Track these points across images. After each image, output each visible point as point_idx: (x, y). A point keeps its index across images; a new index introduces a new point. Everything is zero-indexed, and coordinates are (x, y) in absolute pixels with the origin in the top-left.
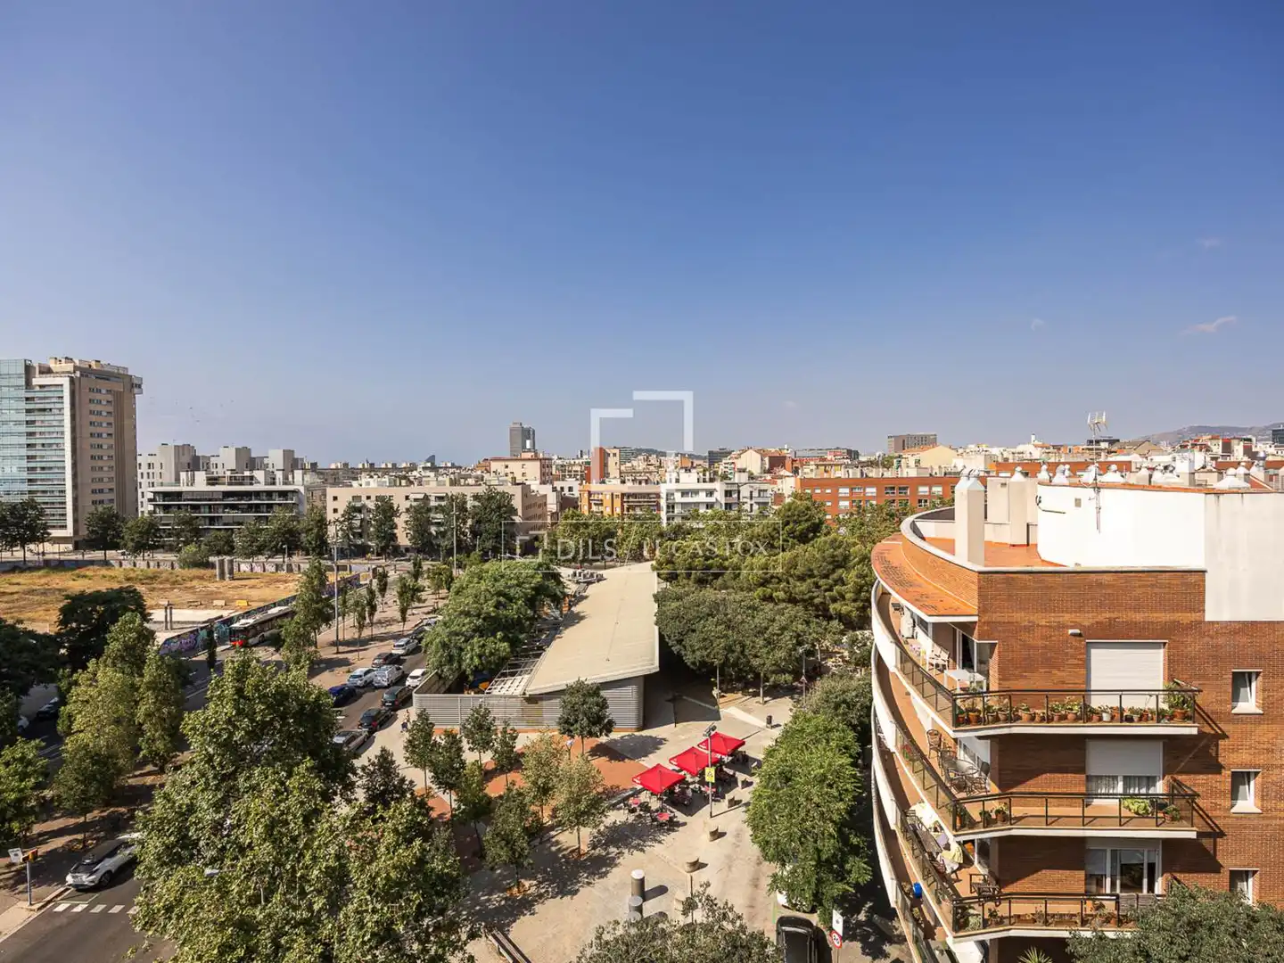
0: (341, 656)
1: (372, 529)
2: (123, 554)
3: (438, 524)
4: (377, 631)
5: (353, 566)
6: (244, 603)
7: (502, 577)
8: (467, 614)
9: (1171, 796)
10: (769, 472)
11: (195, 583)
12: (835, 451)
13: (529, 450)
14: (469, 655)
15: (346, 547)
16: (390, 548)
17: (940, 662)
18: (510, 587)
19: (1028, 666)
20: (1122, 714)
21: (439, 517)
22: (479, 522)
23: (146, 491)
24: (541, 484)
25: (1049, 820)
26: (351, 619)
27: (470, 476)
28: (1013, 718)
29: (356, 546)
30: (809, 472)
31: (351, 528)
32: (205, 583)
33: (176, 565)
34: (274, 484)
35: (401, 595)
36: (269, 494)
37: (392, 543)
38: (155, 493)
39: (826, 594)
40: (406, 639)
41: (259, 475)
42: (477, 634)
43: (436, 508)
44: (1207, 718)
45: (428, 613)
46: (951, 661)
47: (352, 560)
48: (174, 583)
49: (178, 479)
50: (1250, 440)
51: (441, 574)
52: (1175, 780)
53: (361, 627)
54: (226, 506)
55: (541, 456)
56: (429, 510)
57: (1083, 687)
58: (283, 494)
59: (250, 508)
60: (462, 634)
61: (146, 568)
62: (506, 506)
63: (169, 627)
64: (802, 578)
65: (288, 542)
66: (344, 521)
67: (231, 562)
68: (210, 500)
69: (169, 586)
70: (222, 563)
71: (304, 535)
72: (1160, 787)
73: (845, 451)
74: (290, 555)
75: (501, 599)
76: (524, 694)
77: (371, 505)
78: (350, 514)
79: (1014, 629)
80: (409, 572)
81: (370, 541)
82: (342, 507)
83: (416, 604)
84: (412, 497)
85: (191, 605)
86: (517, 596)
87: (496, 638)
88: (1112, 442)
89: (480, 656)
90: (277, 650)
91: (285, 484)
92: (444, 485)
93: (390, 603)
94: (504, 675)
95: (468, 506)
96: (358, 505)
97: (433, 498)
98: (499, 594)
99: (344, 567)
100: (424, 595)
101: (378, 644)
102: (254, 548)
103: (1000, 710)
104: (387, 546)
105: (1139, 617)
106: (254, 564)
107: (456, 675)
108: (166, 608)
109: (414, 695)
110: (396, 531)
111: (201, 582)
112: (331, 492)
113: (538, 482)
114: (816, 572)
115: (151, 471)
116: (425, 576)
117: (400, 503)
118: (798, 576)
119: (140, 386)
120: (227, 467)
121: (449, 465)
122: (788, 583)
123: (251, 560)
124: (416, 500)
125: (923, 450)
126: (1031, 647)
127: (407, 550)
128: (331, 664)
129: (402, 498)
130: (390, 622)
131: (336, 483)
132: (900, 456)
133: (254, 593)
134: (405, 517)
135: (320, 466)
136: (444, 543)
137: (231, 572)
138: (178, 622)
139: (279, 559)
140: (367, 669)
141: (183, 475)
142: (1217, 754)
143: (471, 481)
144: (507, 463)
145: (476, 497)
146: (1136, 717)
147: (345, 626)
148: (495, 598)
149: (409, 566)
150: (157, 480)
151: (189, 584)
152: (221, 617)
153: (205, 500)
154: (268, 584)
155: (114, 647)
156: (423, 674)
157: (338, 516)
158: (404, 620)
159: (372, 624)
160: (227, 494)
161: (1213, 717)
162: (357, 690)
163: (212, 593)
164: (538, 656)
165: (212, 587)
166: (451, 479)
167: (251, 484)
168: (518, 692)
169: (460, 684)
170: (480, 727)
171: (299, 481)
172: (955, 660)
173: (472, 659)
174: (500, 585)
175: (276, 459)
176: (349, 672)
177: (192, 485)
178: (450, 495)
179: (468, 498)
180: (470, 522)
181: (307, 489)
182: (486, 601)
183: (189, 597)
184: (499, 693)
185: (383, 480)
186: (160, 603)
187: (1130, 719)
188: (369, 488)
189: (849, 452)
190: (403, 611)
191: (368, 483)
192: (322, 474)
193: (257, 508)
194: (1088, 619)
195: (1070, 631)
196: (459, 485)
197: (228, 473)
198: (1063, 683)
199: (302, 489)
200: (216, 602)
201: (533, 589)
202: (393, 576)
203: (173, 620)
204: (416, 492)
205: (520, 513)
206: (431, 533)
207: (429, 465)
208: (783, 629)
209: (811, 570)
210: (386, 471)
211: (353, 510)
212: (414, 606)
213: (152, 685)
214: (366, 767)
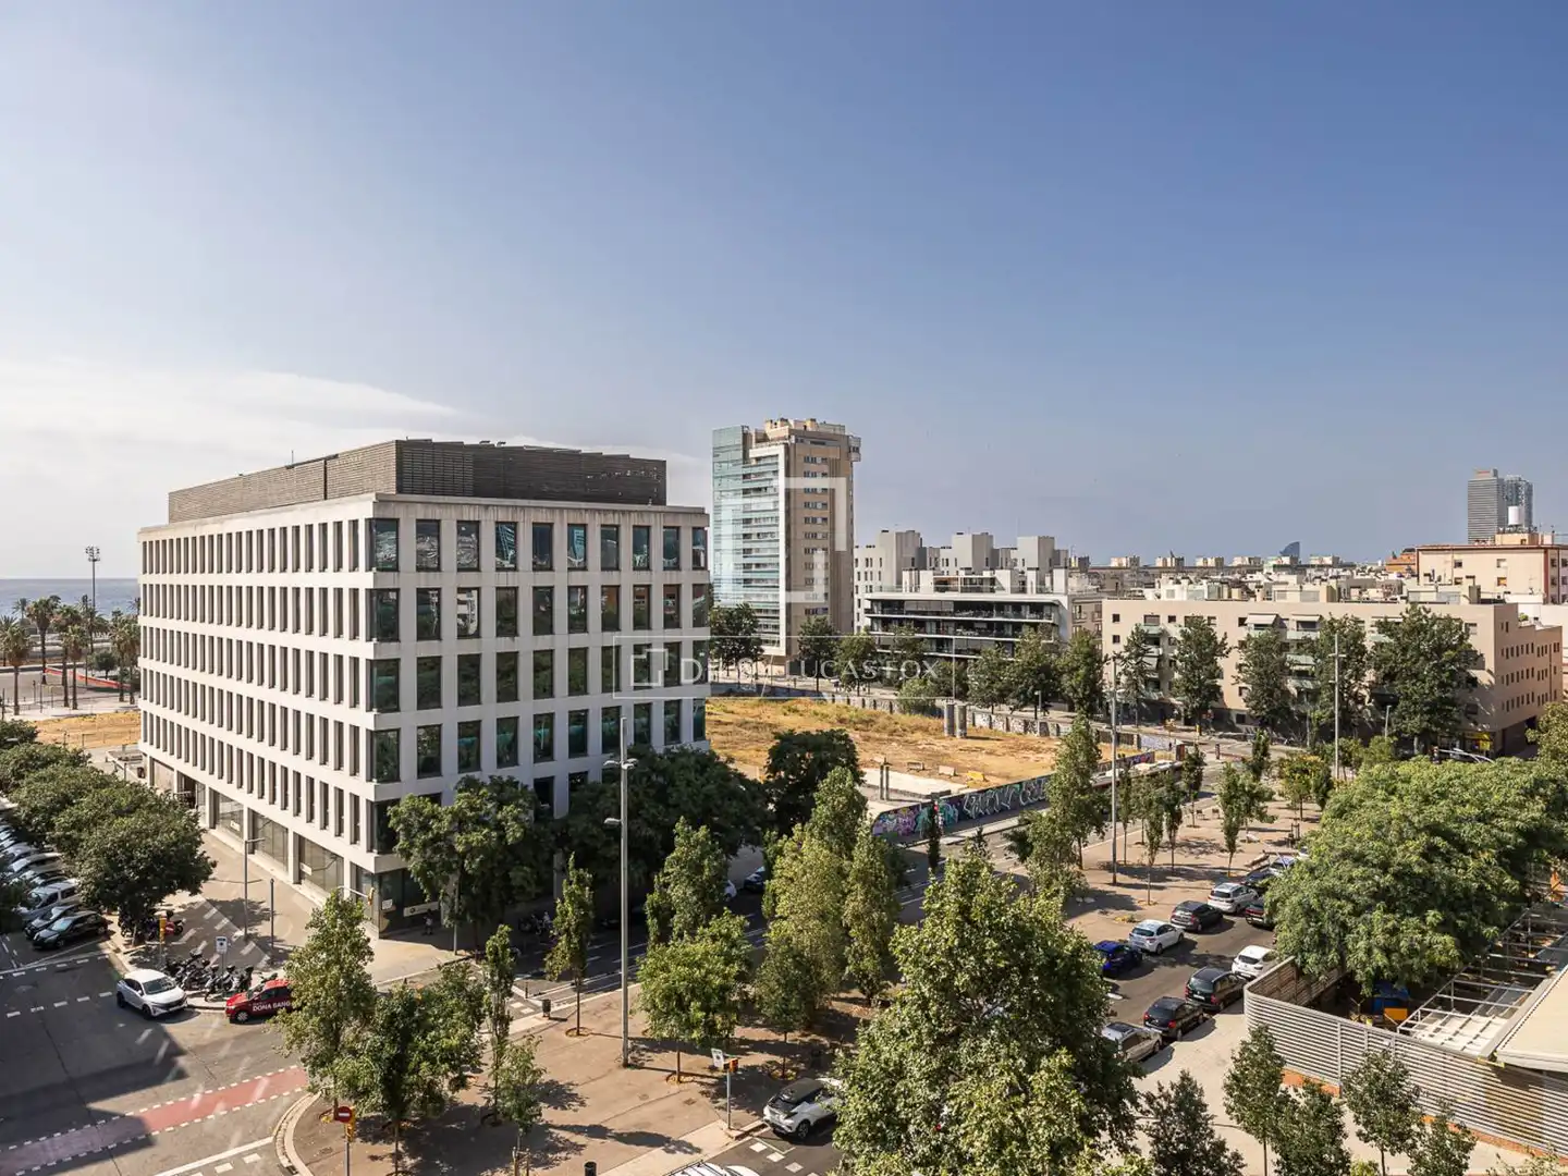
0: (1120, 891)
1: (1177, 676)
2: (836, 685)
3: (1301, 675)
4: (1183, 859)
5: (1144, 738)
6: (978, 776)
7: (1443, 795)
8: (1359, 859)
11: (918, 735)
13: (1516, 529)
14: (1362, 944)
15: (1133, 703)
16: (1208, 713)
18: (1459, 820)
21: (1306, 661)
22: (1390, 676)
23: (863, 598)
24: (1545, 602)
26: (1138, 830)
27: (1373, 584)
29: (1149, 702)
31: (1141, 671)
32: (931, 739)
33: (895, 708)
34: (1023, 591)
35: (1228, 800)
36: (1017, 607)
37: (1214, 704)
38: (872, 601)
40: (1236, 885)
41: (1004, 577)
42: (1381, 904)
43: (1299, 644)
45: (1280, 844)
47: (1143, 728)
48: (892, 733)
49: (899, 582)
51: (1306, 772)
53: (1155, 847)
54: (959, 624)
55: (1548, 541)
56: (1285, 647)
58: (1037, 608)
59: (991, 628)
60: (1349, 899)
61: (861, 707)
62: (1454, 648)
63: (885, 797)
65: (1041, 688)
66: (1130, 658)
67: (963, 710)
68: (938, 613)
69: (886, 736)
70: (951, 708)
71: (1065, 677)
74: (1045, 708)
75: (1438, 840)
76: (1493, 1058)
77: (1175, 631)
78: (1138, 646)
80: (1243, 760)
81: (1175, 696)
82: (1125, 631)
83: (1256, 823)
84: (1251, 620)
85: (916, 769)
86: (1478, 841)
87: (1423, 920)
89: (1387, 951)
90: (1022, 859)
91: (1040, 591)
92: (1316, 599)
93: (1207, 812)
94: (1445, 1005)
95: (1369, 644)
96: (1154, 630)
97: (1291, 625)
98: (1434, 829)
99: (1129, 739)
100: (1271, 808)
101: (1183, 882)
102: (995, 691)
104: (1202, 709)
106: (993, 717)
107: (1335, 976)
108: (882, 768)
109: (1247, 993)
110: (1219, 682)
111: (926, 736)
112: (1109, 606)
113: (1539, 598)
115: (869, 569)
116: (1275, 771)
117: (1228, 630)
119: (857, 450)
120: (960, 565)
121: (1328, 561)
123: (990, 709)
124: (1258, 626)
127: (1241, 718)
128: (1104, 902)
129: (1231, 621)
130: (1204, 847)
131: (1118, 592)
133: (994, 763)
134: (1237, 657)
135: (1094, 563)
136: (1315, 713)
137: (963, 726)
138: (896, 791)
139: (1028, 713)
140: (1162, 923)
141: (906, 575)
143: (1372, 593)
144: (1457, 557)
145: (1384, 626)
147: (1125, 840)
148: (1423, 838)
149: (1245, 749)
150: (876, 583)
151: (910, 737)
152: (949, 792)
153: (933, 613)
154: (1015, 749)
155: (821, 812)
156: (1267, 958)
157: (1119, 648)
158: (1232, 847)
159: (1173, 845)
160: (960, 606)
162: (1144, 957)
163: (937, 755)
164: (1534, 983)
165: (939, 745)
166: (1330, 589)
167: (992, 591)
168: (1479, 1049)
169: (1341, 997)
170: (1384, 1097)
171: (1061, 588)
173: (1369, 952)
174: (1438, 812)
175: (1027, 551)
176: (1131, 921)
177: (916, 591)
178: (1327, 618)
179: (1367, 627)
180: (1370, 676)
181: (1072, 600)
182: (1402, 840)
183: (909, 756)
184: (1431, 1040)
185: (1198, 587)
186: (876, 759)
188: (1174, 601)
190: (1231, 832)
191: (1171, 593)
192: (1097, 575)
196: (1347, 600)
197: (962, 574)
199: (1064, 601)
200: (942, 769)
201: (1519, 831)
202: (1212, 764)
203: (890, 787)
204: (1260, 611)
205: (1490, 663)
206: (1288, 692)
207: (1286, 560)
210: (1204, 573)
211: (1144, 640)
212: (1251, 825)
213: (863, 877)
214: (1155, 1098)
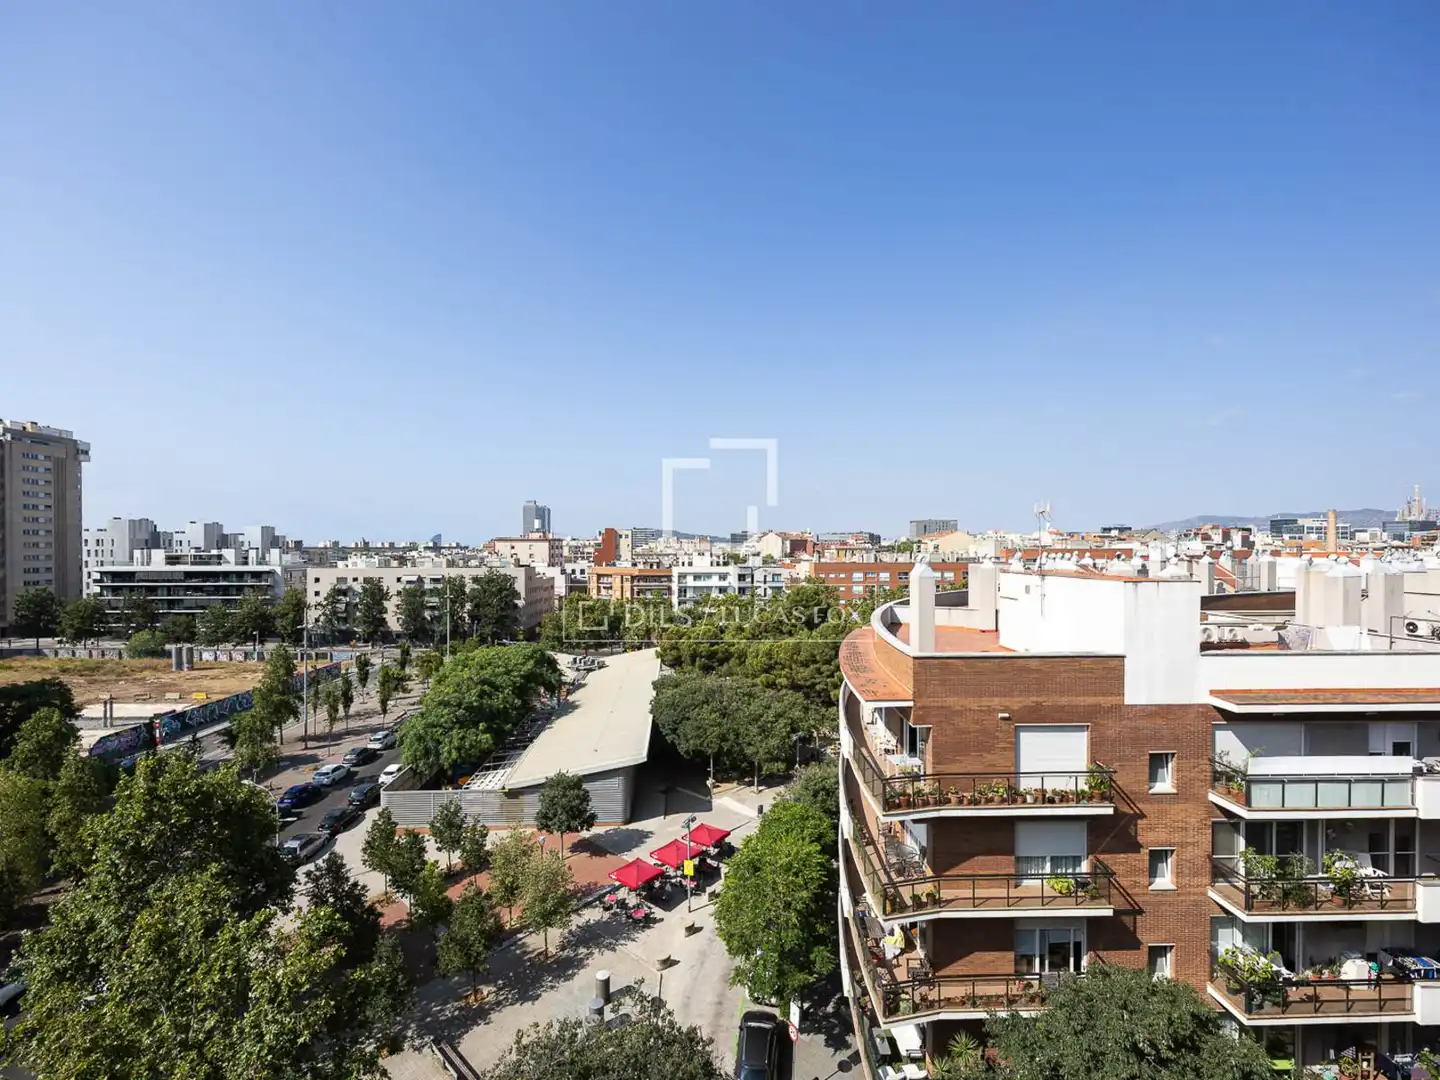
0: (309, 752)
1: (358, 614)
2: (60, 642)
3: (433, 608)
4: (354, 724)
5: (336, 653)
6: (202, 696)
7: (489, 664)
8: (446, 704)
9: (1093, 874)
10: (791, 555)
11: (146, 673)
12: (857, 536)
13: (538, 531)
14: (446, 748)
15: (328, 633)
16: (378, 633)
17: (890, 747)
18: (497, 675)
19: (961, 749)
20: (1044, 796)
21: (434, 600)
22: (477, 606)
23: (92, 569)
24: (549, 565)
25: (975, 902)
26: (323, 713)
27: (475, 557)
28: (943, 802)
29: (340, 631)
30: (829, 556)
31: (334, 612)
32: (159, 674)
33: (125, 655)
34: (246, 563)
35: (383, 684)
36: (240, 575)
37: (382, 629)
38: (102, 573)
39: (828, 680)
40: (385, 732)
41: (229, 554)
42: (457, 726)
43: (431, 590)
44: (1126, 798)
45: (413, 704)
46: (899, 746)
47: (335, 648)
48: (119, 675)
49: (131, 557)
50: (1249, 530)
51: (430, 661)
52: (1098, 860)
53: (333, 719)
54: (188, 588)
55: (550, 537)
56: (424, 593)
57: (1012, 769)
58: (256, 575)
59: (217, 590)
60: (441, 726)
61: (87, 657)
62: (508, 590)
63: (108, 724)
64: (806, 665)
65: (260, 627)
66: (327, 605)
67: (190, 651)
68: (169, 581)
69: (114, 678)
70: (179, 651)
71: (279, 620)
72: (1085, 867)
73: (867, 536)
74: (262, 642)
75: (486, 687)
76: (504, 788)
77: (357, 587)
78: (334, 597)
79: (948, 713)
80: (395, 660)
81: (357, 627)
82: (325, 588)
83: (401, 695)
84: (404, 579)
85: (139, 699)
86: (504, 685)
87: (477, 729)
88: (1122, 530)
89: (459, 749)
90: (232, 747)
91: (259, 563)
92: (441, 566)
93: (373, 693)
94: (488, 769)
95: (467, 590)
96: (344, 587)
97: (427, 581)
98: (483, 682)
99: (324, 656)
100: (410, 685)
101: (353, 738)
102: (220, 635)
103: (931, 794)
104: (375, 632)
105: (1064, 700)
106: (218, 653)
107: (435, 769)
108: (105, 703)
109: (382, 792)
110: (385, 616)
111: (154, 673)
112: (312, 572)
113: (546, 564)
114: (818, 658)
115: (99, 548)
116: (414, 663)
117: (390, 585)
118: (801, 662)
119: (87, 453)
120: (192, 545)
121: (454, 545)
122: (791, 669)
123: (216, 647)
124: (409, 582)
125: (941, 535)
126: (962, 732)
127: (399, 636)
128: (295, 761)
129: (393, 580)
130: (368, 714)
131: (321, 564)
132: (920, 542)
133: (216, 685)
134: (396, 600)
135: (305, 545)
136: (438, 628)
137: (190, 661)
138: (121, 718)
139: (249, 647)
140: (335, 766)
141: (137, 553)
142: (1136, 833)
143: (473, 563)
144: (513, 544)
145: (475, 580)
146: (1057, 798)
147: (315, 720)
148: (479, 687)
149: (397, 653)
150: (107, 558)
151: (138, 676)
152: (174, 711)
153: (164, 581)
154: (234, 674)
155: (23, 747)
156: (399, 770)
157: (320, 599)
158: (385, 711)
159: (347, 717)
160: (189, 575)
161: (1132, 797)
162: (322, 790)
163: (164, 685)
164: (525, 747)
165: (166, 678)
166: (448, 560)
167: (219, 564)
168: (498, 787)
169: (438, 780)
170: (450, 825)
171: (275, 560)
172: (902, 745)
173: (450, 752)
174: (486, 673)
175: (253, 537)
176: (316, 769)
177: (148, 564)
178: (447, 576)
179: (467, 581)
180: (468, 606)
181: (285, 569)
182: (468, 690)
183: (136, 690)
184: (477, 788)
185: (372, 560)
186: (101, 697)
187: (1052, 801)
188: (357, 569)
189: (872, 536)
190: (384, 703)
191: (355, 564)
192: (308, 553)
193: (226, 590)
194: (1016, 703)
195: (1001, 715)
196: (458, 566)
197: (193, 552)
198: (994, 766)
199: (279, 570)
200: (168, 695)
201: (522, 677)
202: (376, 661)
203: (115, 715)
204: (409, 574)
205: (523, 595)
206: (424, 618)
207: (431, 544)
208: (779, 716)
209: (814, 656)
210: (378, 551)
211: (338, 592)
212: (397, 696)
213: (69, 790)
214: (312, 872)
